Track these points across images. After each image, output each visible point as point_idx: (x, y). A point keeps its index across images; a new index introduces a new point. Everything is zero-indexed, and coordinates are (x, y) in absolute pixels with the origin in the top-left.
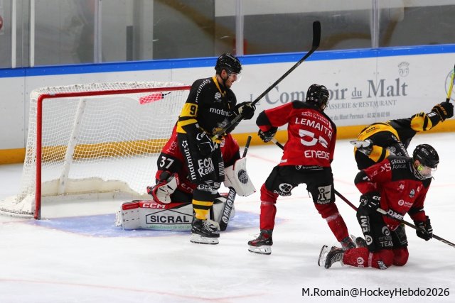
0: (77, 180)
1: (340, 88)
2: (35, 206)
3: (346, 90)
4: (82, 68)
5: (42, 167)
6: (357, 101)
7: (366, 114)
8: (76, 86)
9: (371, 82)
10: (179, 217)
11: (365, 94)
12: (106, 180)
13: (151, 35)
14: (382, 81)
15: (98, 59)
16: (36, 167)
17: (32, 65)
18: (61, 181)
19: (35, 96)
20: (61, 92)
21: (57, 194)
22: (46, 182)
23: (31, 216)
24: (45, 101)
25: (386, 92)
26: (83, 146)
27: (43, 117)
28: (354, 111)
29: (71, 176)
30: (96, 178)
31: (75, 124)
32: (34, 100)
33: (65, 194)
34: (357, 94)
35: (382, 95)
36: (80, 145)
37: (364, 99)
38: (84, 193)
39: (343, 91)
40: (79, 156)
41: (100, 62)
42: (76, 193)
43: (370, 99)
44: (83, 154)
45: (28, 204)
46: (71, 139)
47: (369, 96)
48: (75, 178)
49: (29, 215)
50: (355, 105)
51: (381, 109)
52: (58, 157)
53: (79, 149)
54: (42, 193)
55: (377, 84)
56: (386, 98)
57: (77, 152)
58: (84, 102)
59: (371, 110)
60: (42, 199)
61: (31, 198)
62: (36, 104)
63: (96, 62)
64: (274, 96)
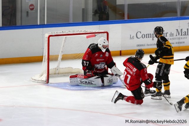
0: (63, 68)
2: (47, 78)
3: (168, 33)
4: (65, 25)
5: (50, 63)
6: (172, 37)
7: (175, 42)
8: (63, 32)
9: (177, 30)
10: (89, 82)
11: (175, 34)
12: (74, 68)
13: (92, 12)
14: (182, 30)
15: (71, 21)
16: (47, 63)
17: (46, 23)
18: (57, 69)
19: (47, 35)
20: (57, 34)
21: (55, 74)
22: (51, 69)
23: (46, 82)
24: (50, 38)
26: (65, 55)
27: (50, 44)
29: (61, 67)
30: (70, 67)
31: (62, 46)
32: (46, 37)
33: (58, 74)
34: (172, 35)
35: (182, 35)
36: (64, 55)
37: (175, 37)
38: (66, 73)
39: (166, 33)
40: (64, 59)
41: (72, 22)
42: (63, 73)
43: (177, 37)
44: (65, 58)
45: (44, 78)
46: (61, 52)
47: (176, 36)
48: (62, 67)
49: (45, 82)
50: (171, 39)
51: (181, 41)
52: (56, 59)
53: (63, 56)
54: (50, 73)
55: (179, 31)
57: (63, 57)
58: (66, 38)
59: (177, 41)
60: (50, 75)
61: (45, 75)
62: (47, 39)
63: (70, 22)
64: (139, 35)
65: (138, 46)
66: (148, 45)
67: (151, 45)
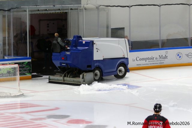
1: (153, 57)
7: (158, 63)
9: (160, 56)
11: (158, 58)
14: (162, 55)
25: (163, 58)
28: (156, 62)
34: (156, 58)
35: (162, 59)
37: (158, 59)
50: (156, 61)
51: (162, 62)
55: (161, 56)
56: (163, 59)
59: (160, 62)
64: (138, 59)
65: (137, 65)
66: (143, 64)
67: (145, 64)
